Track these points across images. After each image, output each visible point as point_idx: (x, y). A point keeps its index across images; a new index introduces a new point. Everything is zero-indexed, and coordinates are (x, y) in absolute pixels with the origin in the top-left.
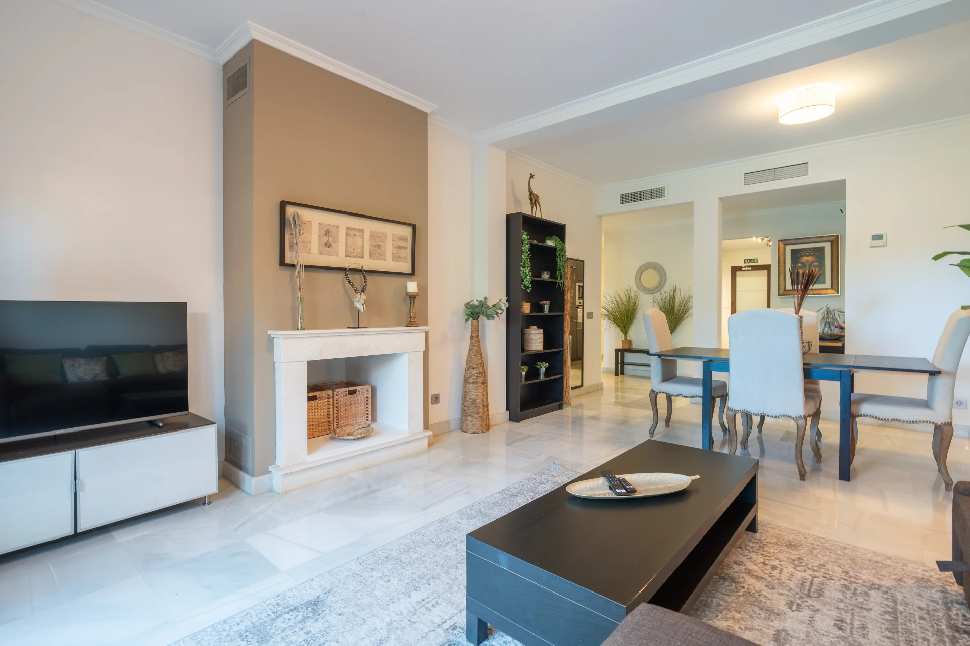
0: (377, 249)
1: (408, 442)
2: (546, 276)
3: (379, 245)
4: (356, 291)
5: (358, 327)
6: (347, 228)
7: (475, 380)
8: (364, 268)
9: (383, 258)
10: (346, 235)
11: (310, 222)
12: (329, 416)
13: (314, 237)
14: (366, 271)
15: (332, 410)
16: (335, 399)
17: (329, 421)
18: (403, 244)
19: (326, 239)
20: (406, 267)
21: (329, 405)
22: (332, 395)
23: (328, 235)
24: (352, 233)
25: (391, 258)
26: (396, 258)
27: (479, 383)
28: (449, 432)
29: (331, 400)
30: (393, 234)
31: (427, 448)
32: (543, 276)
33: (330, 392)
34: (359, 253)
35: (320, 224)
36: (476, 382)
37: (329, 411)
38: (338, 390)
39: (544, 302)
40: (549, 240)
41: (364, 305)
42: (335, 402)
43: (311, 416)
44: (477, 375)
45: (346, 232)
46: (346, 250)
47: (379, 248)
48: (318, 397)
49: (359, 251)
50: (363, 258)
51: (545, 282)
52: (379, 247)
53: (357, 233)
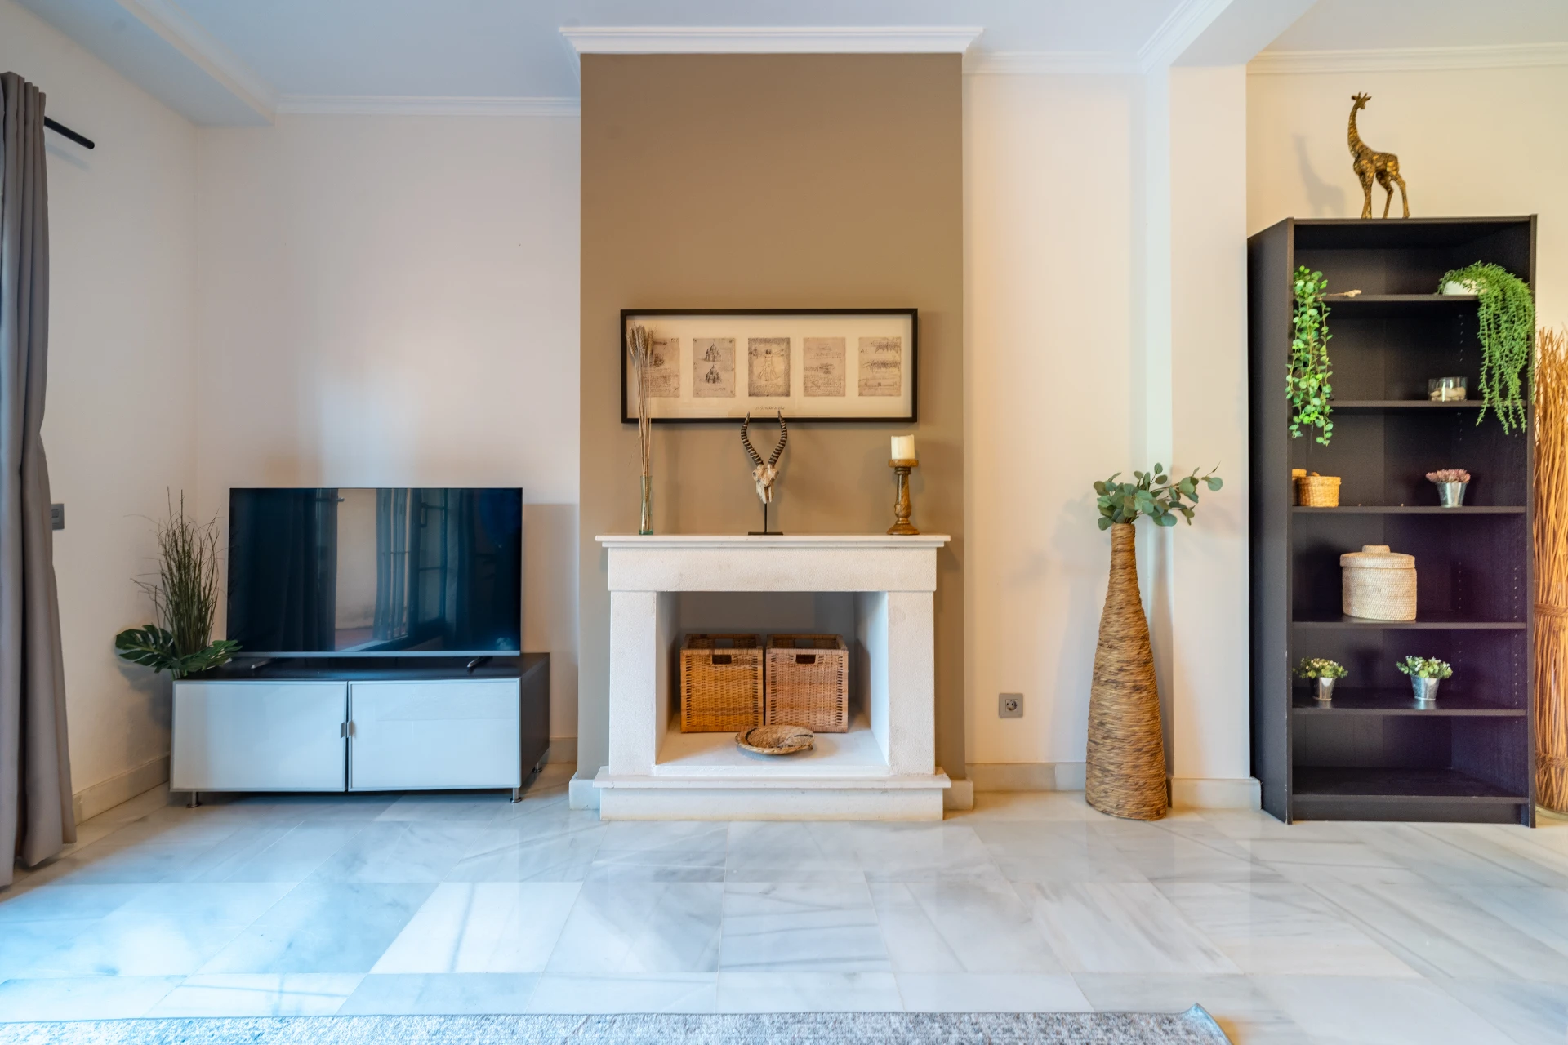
0: (821, 374)
1: (885, 791)
2: (1448, 392)
3: (827, 365)
4: (759, 461)
5: (766, 533)
6: (751, 340)
7: (1113, 678)
8: (785, 415)
9: (840, 392)
10: (750, 353)
11: (675, 341)
12: (755, 697)
13: (685, 366)
14: (787, 420)
15: (760, 687)
16: (768, 668)
17: (756, 707)
18: (888, 356)
19: (706, 367)
20: (899, 405)
21: (755, 677)
22: (760, 658)
23: (711, 359)
24: (762, 348)
25: (856, 390)
26: (866, 388)
27: (1125, 687)
28: (1054, 791)
29: (760, 668)
30: (860, 339)
31: (942, 817)
32: (1435, 394)
33: (758, 653)
34: (779, 386)
35: (695, 340)
36: (1118, 684)
37: (755, 687)
38: (774, 651)
39: (1440, 474)
40: (1455, 280)
41: (770, 489)
42: (768, 673)
43: (719, 692)
44: (1118, 666)
45: (749, 348)
46: (750, 384)
47: (827, 372)
48: (733, 658)
49: (780, 381)
50: (788, 394)
51: (1447, 412)
52: (826, 369)
53: (775, 348)
